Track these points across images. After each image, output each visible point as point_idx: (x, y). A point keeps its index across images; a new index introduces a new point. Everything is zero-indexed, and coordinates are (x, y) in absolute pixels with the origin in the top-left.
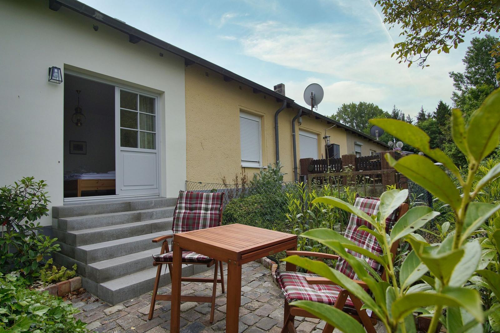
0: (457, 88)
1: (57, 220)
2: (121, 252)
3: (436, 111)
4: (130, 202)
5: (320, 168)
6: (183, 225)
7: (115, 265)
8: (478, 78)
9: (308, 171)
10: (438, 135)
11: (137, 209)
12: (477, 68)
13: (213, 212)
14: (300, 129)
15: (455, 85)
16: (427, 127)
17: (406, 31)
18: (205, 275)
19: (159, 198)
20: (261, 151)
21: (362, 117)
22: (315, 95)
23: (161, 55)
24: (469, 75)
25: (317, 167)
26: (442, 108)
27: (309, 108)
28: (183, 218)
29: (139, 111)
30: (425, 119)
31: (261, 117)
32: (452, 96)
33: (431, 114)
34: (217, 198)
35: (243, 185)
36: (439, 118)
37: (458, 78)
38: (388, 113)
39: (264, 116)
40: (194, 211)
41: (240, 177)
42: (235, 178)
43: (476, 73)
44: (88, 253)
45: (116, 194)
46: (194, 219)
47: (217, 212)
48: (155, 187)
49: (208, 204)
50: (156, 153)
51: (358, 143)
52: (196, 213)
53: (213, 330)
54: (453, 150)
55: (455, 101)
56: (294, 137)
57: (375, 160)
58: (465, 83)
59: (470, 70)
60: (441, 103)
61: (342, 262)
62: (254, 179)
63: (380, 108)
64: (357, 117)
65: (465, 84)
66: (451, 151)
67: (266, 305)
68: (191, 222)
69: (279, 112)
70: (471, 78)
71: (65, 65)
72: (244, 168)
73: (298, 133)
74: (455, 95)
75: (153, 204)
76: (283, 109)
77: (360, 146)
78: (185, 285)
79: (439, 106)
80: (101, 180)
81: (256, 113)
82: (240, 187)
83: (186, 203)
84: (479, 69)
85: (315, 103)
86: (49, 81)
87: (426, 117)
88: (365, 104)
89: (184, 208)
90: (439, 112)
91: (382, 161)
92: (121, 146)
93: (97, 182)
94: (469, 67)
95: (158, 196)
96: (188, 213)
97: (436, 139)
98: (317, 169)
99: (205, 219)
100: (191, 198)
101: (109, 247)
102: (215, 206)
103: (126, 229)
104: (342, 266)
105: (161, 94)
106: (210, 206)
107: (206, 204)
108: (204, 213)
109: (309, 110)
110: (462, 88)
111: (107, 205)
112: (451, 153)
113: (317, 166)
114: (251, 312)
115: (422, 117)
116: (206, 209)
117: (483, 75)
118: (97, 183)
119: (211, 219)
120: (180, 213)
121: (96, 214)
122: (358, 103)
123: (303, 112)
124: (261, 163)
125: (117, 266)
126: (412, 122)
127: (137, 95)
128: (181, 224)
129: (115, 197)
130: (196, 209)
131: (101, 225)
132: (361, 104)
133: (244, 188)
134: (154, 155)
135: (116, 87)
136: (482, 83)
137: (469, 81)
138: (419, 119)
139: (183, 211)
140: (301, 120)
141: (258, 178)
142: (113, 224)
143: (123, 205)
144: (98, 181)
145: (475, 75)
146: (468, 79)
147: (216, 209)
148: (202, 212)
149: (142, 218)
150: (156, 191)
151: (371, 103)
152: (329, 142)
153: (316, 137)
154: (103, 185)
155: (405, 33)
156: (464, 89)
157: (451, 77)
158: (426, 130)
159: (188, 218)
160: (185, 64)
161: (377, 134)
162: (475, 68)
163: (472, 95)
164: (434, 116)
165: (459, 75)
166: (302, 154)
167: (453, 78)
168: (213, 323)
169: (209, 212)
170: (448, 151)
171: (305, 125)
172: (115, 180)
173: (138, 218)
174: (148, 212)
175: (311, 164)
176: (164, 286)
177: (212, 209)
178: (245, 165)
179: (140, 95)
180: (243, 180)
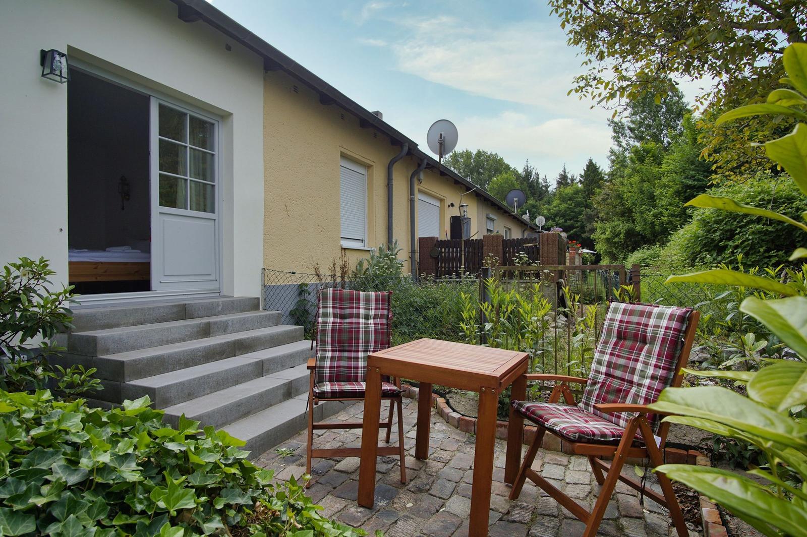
0: (616, 143)
1: (66, 336)
2: (204, 388)
3: (583, 173)
4: (186, 304)
5: (449, 252)
6: (333, 341)
7: (209, 410)
8: (643, 132)
9: (431, 256)
10: (583, 208)
11: (196, 315)
12: (643, 116)
13: (379, 321)
14: (420, 191)
15: (614, 137)
16: (570, 195)
17: (590, 61)
18: (339, 418)
19: (220, 297)
20: (366, 224)
21: (479, 173)
22: (444, 138)
23: (229, 48)
24: (632, 126)
25: (445, 252)
26: (592, 168)
27: (436, 157)
28: (333, 331)
29: (188, 145)
30: (567, 184)
31: (368, 167)
32: (609, 154)
33: (575, 178)
34: (383, 301)
35: (343, 277)
36: (586, 184)
37: (618, 129)
38: (517, 171)
39: (372, 166)
40: (347, 320)
41: (339, 263)
42: (332, 266)
43: (641, 124)
44: (157, 392)
45: (153, 289)
46: (351, 332)
47: (385, 321)
48: (212, 278)
49: (369, 309)
50: (215, 220)
51: (491, 216)
52: (352, 323)
53: (413, 492)
54: (607, 233)
55: (613, 162)
56: (412, 202)
57: (531, 245)
58: (626, 136)
59: (634, 119)
60: (591, 161)
61: (598, 386)
62: (358, 267)
63: (506, 161)
64: (472, 173)
65: (627, 139)
66: (603, 233)
67: (458, 454)
68: (345, 336)
69: (395, 162)
70: (635, 130)
71: (70, 48)
72: (345, 249)
73: (418, 196)
74: (612, 152)
75: (220, 308)
76: (401, 158)
77: (492, 220)
78: (319, 436)
79: (587, 165)
80: (102, 263)
81: (364, 160)
82: (339, 280)
83: (333, 307)
84: (645, 118)
85: (444, 151)
86: (43, 75)
87: (569, 181)
88: (485, 153)
89: (332, 315)
90: (587, 175)
91: (541, 246)
92: (160, 205)
93: (95, 266)
94: (633, 115)
95: (218, 294)
96: (340, 323)
97: (581, 214)
98: (445, 255)
99: (367, 332)
100: (341, 300)
101: (187, 381)
102: (380, 312)
103: (198, 350)
104: (597, 392)
105: (225, 116)
106: (372, 312)
107: (365, 309)
108: (365, 324)
109: (436, 161)
110: (622, 144)
111: (150, 308)
112: (605, 236)
113: (445, 250)
114: (445, 465)
115: (563, 180)
116: (367, 317)
117: (649, 126)
118: (95, 268)
119: (376, 332)
120: (326, 323)
121: (132, 325)
122: (474, 152)
123: (428, 164)
124: (366, 243)
125: (213, 412)
126: (549, 187)
127: (186, 114)
128: (329, 339)
129: (149, 294)
130: (351, 316)
131: (151, 345)
132: (479, 154)
133: (345, 282)
134: (211, 223)
135: (152, 98)
136: (648, 139)
137: (632, 135)
138: (559, 183)
139: (331, 320)
140: (422, 176)
141: (365, 266)
142: (169, 342)
143: (175, 310)
144: (96, 264)
145: (640, 127)
146: (631, 131)
147: (382, 317)
148: (362, 321)
149: (211, 331)
150: (215, 286)
151: (494, 154)
152: (465, 213)
153: (437, 203)
154: (105, 272)
155: (588, 62)
156: (625, 146)
157: (609, 125)
158: (569, 200)
159: (340, 331)
160: (265, 69)
161: (516, 204)
162: (640, 117)
163: (635, 155)
164: (580, 181)
165: (620, 124)
166: (423, 232)
167: (612, 127)
168: (407, 484)
169: (372, 321)
170: (601, 234)
171: (427, 184)
172: (148, 265)
173: (206, 331)
174: (221, 322)
175: (435, 246)
176: (288, 439)
177: (375, 317)
178: (346, 244)
179: (191, 116)
180: (343, 268)
